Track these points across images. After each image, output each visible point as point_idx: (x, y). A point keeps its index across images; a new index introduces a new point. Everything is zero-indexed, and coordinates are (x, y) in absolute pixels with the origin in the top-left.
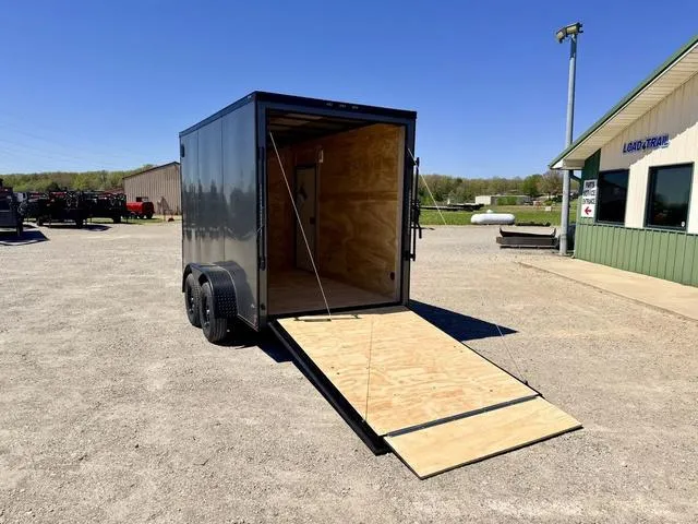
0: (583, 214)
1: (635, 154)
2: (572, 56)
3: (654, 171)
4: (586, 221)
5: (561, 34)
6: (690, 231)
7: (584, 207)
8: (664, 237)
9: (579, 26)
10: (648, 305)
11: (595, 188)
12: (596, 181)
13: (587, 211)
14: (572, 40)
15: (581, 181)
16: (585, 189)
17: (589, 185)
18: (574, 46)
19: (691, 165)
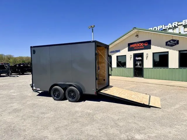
1: (112, 53)
2: (92, 32)
3: (117, 57)
5: (90, 27)
6: (127, 67)
8: (121, 69)
9: (94, 26)
10: (128, 81)
14: (92, 28)
18: (93, 30)
19: (126, 55)
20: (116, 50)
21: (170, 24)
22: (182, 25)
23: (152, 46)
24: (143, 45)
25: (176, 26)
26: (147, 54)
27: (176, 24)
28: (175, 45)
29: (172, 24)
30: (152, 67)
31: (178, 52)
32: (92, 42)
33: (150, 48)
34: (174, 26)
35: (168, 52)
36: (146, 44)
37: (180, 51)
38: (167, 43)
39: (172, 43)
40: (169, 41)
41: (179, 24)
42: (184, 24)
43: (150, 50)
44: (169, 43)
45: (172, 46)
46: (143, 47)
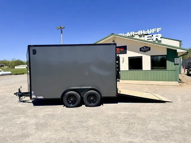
5: (59, 28)
21: (128, 33)
22: (138, 34)
23: (128, 51)
24: (119, 50)
25: (134, 35)
26: (123, 58)
27: (133, 33)
28: (148, 51)
29: (130, 33)
30: (128, 70)
31: (150, 57)
33: (126, 53)
34: (131, 35)
35: (142, 57)
36: (122, 49)
37: (151, 56)
38: (141, 49)
39: (145, 49)
40: (143, 48)
41: (136, 33)
42: (139, 34)
43: (126, 54)
44: (142, 49)
45: (145, 51)
46: (119, 52)
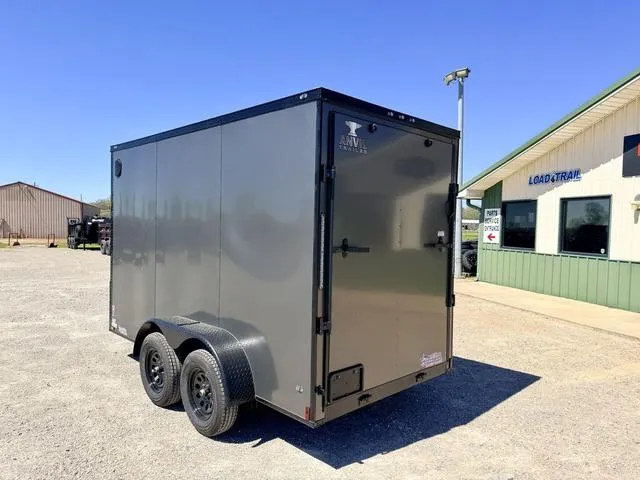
0: (486, 240)
2: (460, 97)
3: (564, 202)
4: (489, 247)
5: (451, 77)
6: (613, 257)
7: (486, 234)
9: (468, 71)
11: (499, 216)
12: (499, 210)
13: (490, 237)
14: (460, 82)
15: (482, 210)
16: (486, 216)
17: (490, 214)
18: (461, 88)
19: (608, 197)
20: (561, 169)
32: (304, 101)
